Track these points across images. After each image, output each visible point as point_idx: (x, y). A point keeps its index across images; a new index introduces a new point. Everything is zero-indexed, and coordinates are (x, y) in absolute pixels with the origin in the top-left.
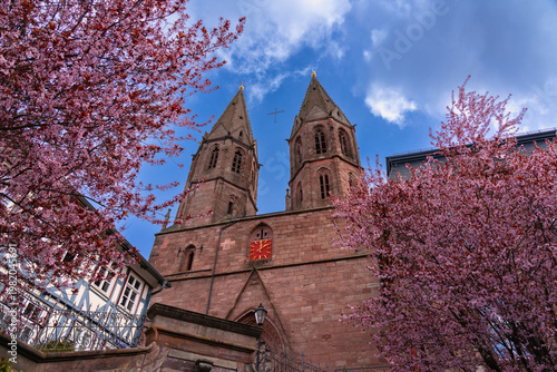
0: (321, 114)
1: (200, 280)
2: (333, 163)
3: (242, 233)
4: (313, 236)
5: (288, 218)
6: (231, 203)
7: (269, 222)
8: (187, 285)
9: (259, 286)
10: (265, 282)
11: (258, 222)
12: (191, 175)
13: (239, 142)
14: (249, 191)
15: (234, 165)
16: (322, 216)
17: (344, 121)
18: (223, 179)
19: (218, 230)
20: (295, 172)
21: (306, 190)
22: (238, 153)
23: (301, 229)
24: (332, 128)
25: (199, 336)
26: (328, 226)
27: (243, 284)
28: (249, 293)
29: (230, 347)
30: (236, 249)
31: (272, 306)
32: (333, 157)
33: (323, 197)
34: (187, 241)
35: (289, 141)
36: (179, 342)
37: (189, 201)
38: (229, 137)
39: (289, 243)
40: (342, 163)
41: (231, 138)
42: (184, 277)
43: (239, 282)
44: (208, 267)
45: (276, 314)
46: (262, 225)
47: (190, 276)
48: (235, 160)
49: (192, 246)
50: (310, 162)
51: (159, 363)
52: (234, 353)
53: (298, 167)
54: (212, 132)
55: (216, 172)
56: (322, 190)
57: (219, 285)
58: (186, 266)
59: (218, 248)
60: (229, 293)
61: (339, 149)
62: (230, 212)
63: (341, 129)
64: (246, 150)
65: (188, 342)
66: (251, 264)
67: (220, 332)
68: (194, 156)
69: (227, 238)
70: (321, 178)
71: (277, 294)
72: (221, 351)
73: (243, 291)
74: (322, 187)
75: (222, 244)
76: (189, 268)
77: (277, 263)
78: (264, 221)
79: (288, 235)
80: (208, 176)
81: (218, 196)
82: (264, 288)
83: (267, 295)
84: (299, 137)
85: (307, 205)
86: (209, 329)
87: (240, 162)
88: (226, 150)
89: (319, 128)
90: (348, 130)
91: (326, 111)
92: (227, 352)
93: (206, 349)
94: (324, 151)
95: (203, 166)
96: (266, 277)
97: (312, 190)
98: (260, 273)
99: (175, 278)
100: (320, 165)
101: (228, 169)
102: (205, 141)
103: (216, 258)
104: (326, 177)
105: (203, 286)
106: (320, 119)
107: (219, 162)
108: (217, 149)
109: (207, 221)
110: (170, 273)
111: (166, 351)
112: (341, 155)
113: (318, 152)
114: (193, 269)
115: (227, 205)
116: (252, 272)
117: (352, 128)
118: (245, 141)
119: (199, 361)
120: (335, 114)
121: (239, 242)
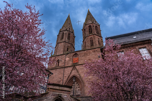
0: (90, 22)
1: (61, 69)
2: (94, 36)
3: (71, 56)
4: (89, 56)
5: (82, 52)
6: (68, 48)
7: (78, 53)
8: (58, 70)
9: (76, 70)
10: (77, 68)
11: (75, 53)
12: (57, 41)
13: (69, 31)
14: (72, 44)
15: (68, 37)
16: (91, 51)
17: (97, 24)
18: (65, 42)
19: (65, 56)
20: (84, 39)
21: (87, 44)
22: (69, 34)
23: (86, 55)
24: (93, 26)
25: (59, 89)
26: (93, 53)
27: (72, 69)
28: (73, 71)
29: (65, 91)
30: (70, 60)
31: (79, 74)
32: (94, 35)
33: (91, 46)
34: (57, 59)
35: (82, 30)
36: (54, 90)
37: (57, 48)
38: (66, 30)
39: (83, 58)
40: (96, 36)
41: (67, 30)
42: (57, 68)
43: (71, 69)
44: (63, 65)
45: (80, 76)
46: (76, 54)
47: (59, 67)
48: (68, 36)
49: (58, 60)
50: (88, 36)
51: (51, 95)
52: (66, 92)
53: (85, 38)
54: (62, 29)
55: (64, 40)
56: (91, 44)
57: (66, 69)
58: (57, 65)
59: (65, 60)
60: (69, 71)
61: (95, 32)
62: (68, 50)
63: (96, 26)
64: (71, 33)
65: (56, 90)
66: (73, 64)
67: (63, 88)
68: (58, 35)
69: (67, 57)
70: (91, 40)
71: (80, 71)
72: (63, 92)
73: (72, 71)
74: (91, 43)
75: (66, 59)
76: (58, 65)
77: (80, 64)
78: (77, 53)
79: (83, 56)
80: (61, 41)
81: (65, 46)
82: (77, 70)
83: (78, 72)
84: (85, 29)
85: (87, 48)
86: (61, 87)
87: (70, 37)
88: (66, 34)
89: (90, 26)
90: (98, 26)
91: (92, 21)
92: (65, 92)
93: (60, 91)
94: (92, 33)
95: (60, 38)
96: (77, 67)
97: (88, 44)
98: (76, 66)
99: (55, 68)
100: (90, 37)
101: (67, 39)
102: (60, 31)
103: (65, 63)
104: (92, 40)
105: (62, 70)
106: (90, 24)
107: (64, 37)
108: (63, 34)
109: (62, 53)
110: (54, 67)
111: (52, 93)
112: (96, 34)
113: (90, 33)
114: (59, 66)
115: (67, 49)
116: (74, 66)
117: (99, 25)
118: (71, 31)
119: (59, 94)
120: (94, 22)
121: (70, 58)
